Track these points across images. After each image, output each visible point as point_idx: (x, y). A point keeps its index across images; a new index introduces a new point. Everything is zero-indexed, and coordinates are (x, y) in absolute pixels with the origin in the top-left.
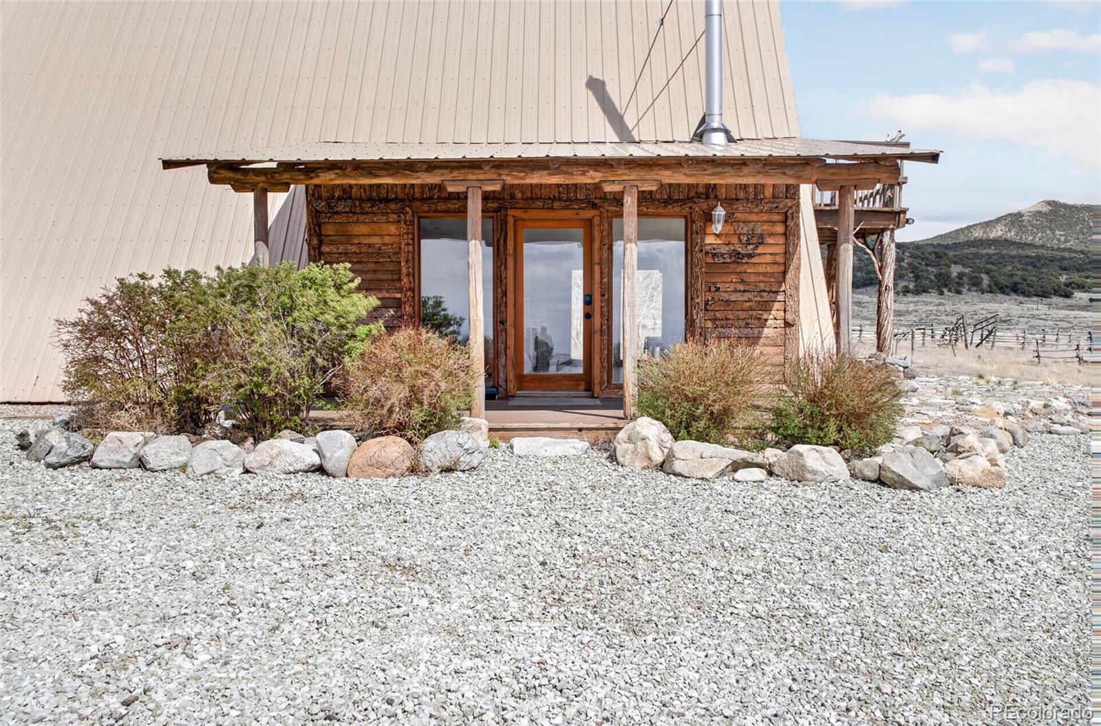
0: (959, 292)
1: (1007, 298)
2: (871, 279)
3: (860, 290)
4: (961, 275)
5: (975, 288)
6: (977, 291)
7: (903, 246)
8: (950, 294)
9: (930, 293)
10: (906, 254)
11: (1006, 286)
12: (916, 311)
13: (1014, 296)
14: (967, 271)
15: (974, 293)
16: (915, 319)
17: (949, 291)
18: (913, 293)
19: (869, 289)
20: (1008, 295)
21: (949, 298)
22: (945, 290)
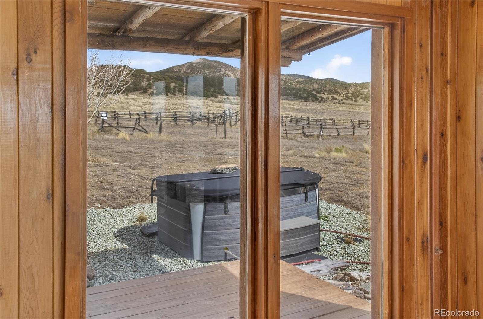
0: (175, 95)
1: (193, 97)
2: (137, 88)
3: (132, 93)
4: (175, 87)
5: (180, 93)
6: (181, 94)
7: (150, 74)
8: (171, 95)
9: (162, 95)
10: (152, 77)
11: (193, 92)
12: (159, 103)
13: (196, 97)
14: (177, 85)
15: (181, 95)
16: (160, 106)
17: (170, 94)
18: (156, 95)
19: (136, 92)
20: (194, 96)
21: (171, 97)
22: (169, 94)
